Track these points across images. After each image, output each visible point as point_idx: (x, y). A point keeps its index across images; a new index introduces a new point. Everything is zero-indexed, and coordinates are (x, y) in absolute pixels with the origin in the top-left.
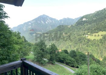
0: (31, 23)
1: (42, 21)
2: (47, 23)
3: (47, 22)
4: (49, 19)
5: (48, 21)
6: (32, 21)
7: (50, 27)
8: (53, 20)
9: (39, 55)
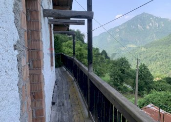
0: (120, 29)
1: (139, 26)
2: (148, 27)
3: (149, 26)
4: (153, 21)
5: (151, 24)
6: (122, 25)
7: (154, 34)
8: (162, 22)
9: (116, 77)
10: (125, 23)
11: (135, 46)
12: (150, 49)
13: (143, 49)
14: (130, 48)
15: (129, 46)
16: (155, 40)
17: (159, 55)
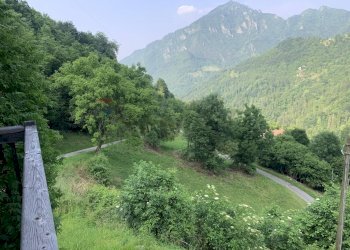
1: (223, 28)
2: (240, 31)
3: (242, 28)
4: (248, 18)
5: (244, 24)
6: (190, 27)
7: (252, 45)
8: (264, 21)
9: (202, 140)
10: (196, 23)
11: (217, 69)
12: (246, 73)
13: (232, 74)
14: (208, 72)
15: (206, 69)
16: (254, 55)
17: (262, 83)
